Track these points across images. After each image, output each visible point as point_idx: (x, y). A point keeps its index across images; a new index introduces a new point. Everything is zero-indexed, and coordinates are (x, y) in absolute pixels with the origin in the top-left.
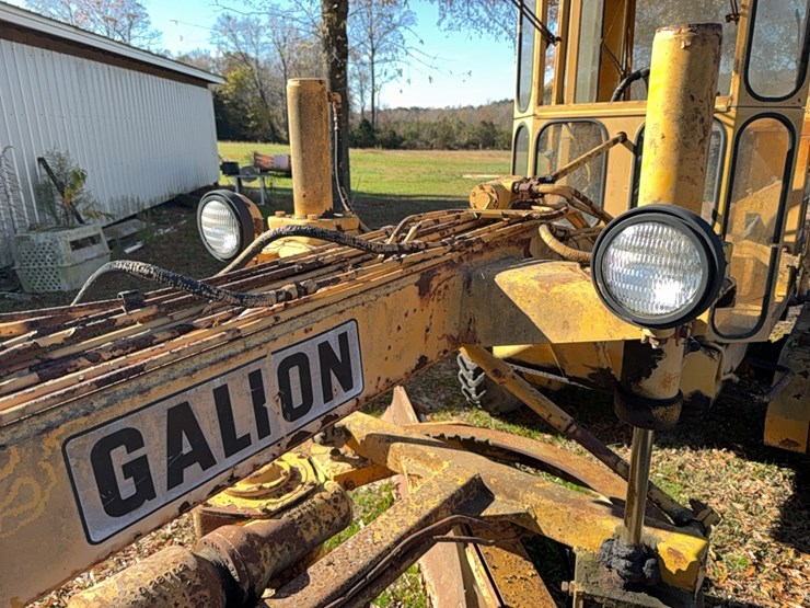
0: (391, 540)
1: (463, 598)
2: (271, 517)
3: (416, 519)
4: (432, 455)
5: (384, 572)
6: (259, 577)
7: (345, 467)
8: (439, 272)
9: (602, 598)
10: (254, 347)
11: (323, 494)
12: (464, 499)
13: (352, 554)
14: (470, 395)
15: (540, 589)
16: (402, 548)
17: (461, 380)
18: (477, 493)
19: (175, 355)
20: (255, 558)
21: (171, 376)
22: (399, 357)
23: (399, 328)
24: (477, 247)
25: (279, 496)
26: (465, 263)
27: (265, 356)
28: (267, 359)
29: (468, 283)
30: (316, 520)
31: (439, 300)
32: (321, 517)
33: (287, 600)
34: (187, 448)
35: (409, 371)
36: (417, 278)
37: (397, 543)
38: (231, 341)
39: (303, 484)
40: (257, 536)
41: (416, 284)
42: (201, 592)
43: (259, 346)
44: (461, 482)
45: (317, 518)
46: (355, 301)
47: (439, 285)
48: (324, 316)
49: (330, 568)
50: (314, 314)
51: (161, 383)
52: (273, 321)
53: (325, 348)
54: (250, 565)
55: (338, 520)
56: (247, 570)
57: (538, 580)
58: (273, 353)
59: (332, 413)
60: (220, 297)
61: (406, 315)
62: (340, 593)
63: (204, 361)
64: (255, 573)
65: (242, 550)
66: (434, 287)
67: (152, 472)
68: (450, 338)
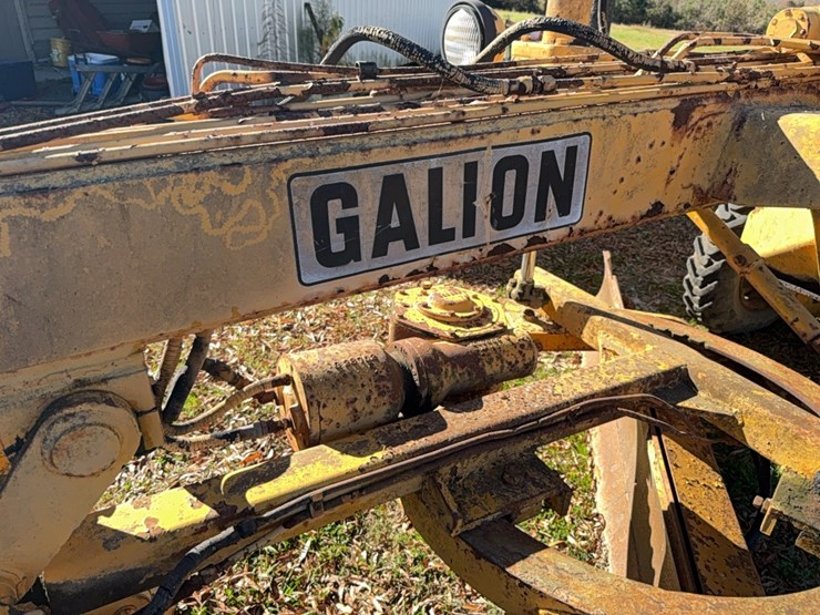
0: (572, 397)
1: (632, 490)
2: (458, 343)
3: (604, 387)
4: (635, 336)
5: (557, 423)
6: (437, 388)
7: (537, 329)
8: (705, 103)
9: (802, 524)
10: (476, 135)
11: (511, 337)
12: (661, 385)
13: (529, 397)
14: (691, 304)
15: (723, 502)
16: (582, 407)
17: (685, 285)
18: (679, 383)
19: (399, 122)
20: (438, 372)
21: (392, 143)
22: (630, 195)
23: (639, 160)
24: (764, 83)
25: (469, 327)
26: (742, 100)
27: (485, 149)
28: (486, 152)
29: (739, 125)
30: (499, 357)
31: (695, 139)
32: (505, 356)
33: (459, 415)
34: (395, 223)
35: (638, 215)
36: (675, 103)
37: (577, 401)
38: (454, 122)
39: (493, 323)
40: (442, 353)
41: (673, 111)
42: (385, 383)
43: (482, 135)
44: (663, 367)
45: (501, 356)
46: (594, 112)
47: (701, 119)
48: (556, 120)
49: (505, 402)
50: (546, 116)
51: (382, 147)
52: (501, 111)
53: (549, 157)
54: (431, 376)
55: (520, 365)
56: (428, 379)
57: (724, 493)
58: (493, 147)
59: (541, 235)
60: (452, 74)
61: (651, 146)
62: (510, 425)
63: (425, 137)
64: (434, 384)
65: (426, 360)
66: (694, 120)
67: (361, 235)
68: (698, 191)
